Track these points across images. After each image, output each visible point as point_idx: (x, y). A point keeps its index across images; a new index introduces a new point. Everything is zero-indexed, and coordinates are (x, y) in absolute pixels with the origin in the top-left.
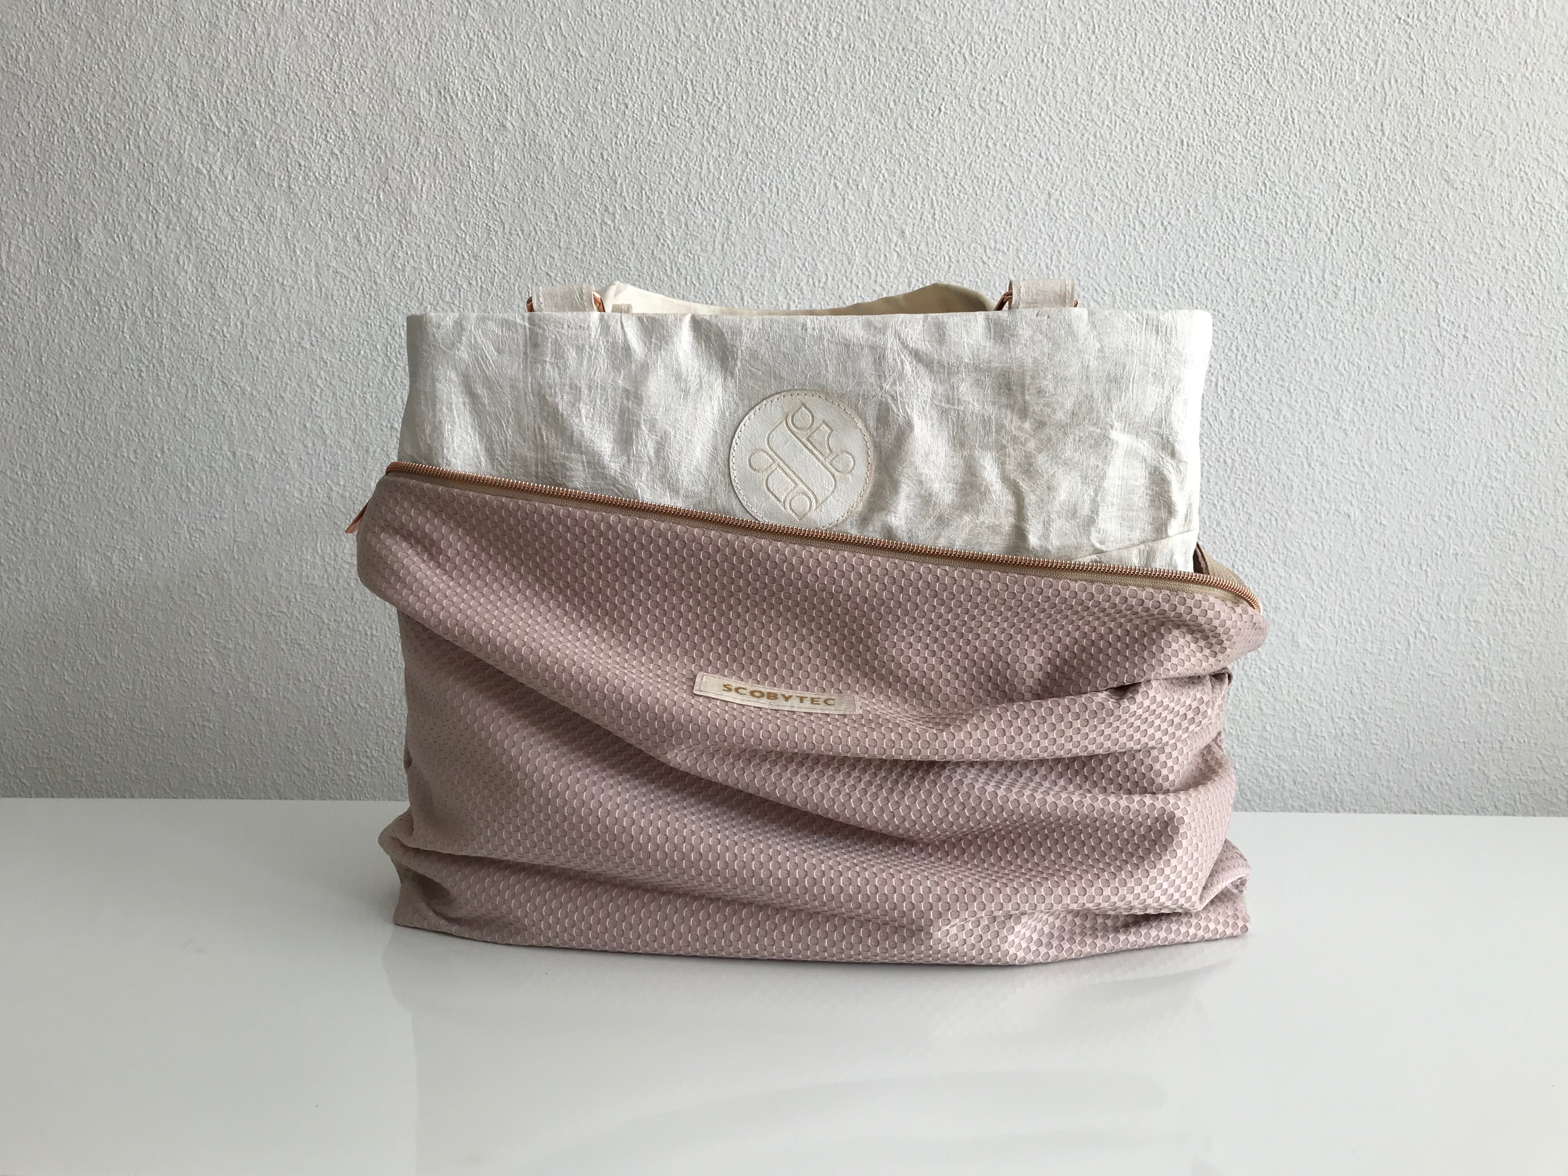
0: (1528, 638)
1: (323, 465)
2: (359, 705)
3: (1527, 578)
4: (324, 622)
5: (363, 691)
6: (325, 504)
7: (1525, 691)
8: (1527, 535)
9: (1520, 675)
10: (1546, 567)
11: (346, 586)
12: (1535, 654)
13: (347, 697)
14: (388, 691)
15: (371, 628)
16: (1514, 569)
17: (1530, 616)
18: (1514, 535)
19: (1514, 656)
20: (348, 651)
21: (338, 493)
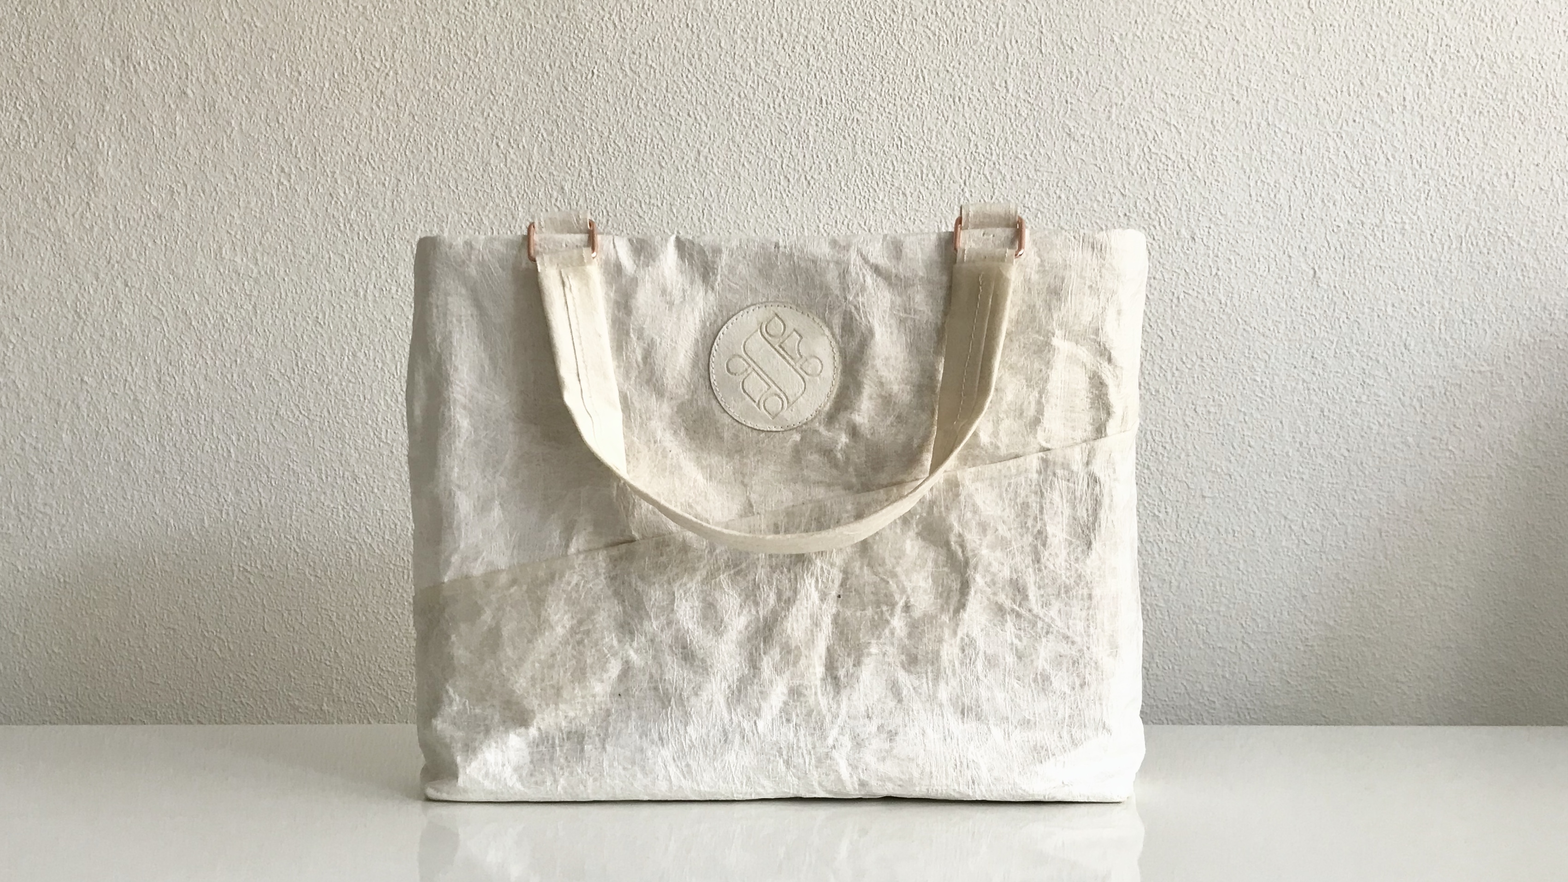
0: (1167, 567)
1: (16, 419)
2: (53, 651)
3: (1163, 510)
4: (18, 571)
5: (57, 637)
6: (18, 455)
7: (1167, 618)
8: (1161, 468)
9: (1162, 604)
10: (1180, 500)
11: (39, 534)
12: (1174, 583)
13: (41, 644)
14: (81, 637)
15: (64, 575)
16: (1151, 501)
17: (1168, 547)
18: (1148, 468)
19: (1155, 585)
20: (42, 598)
21: (31, 444)
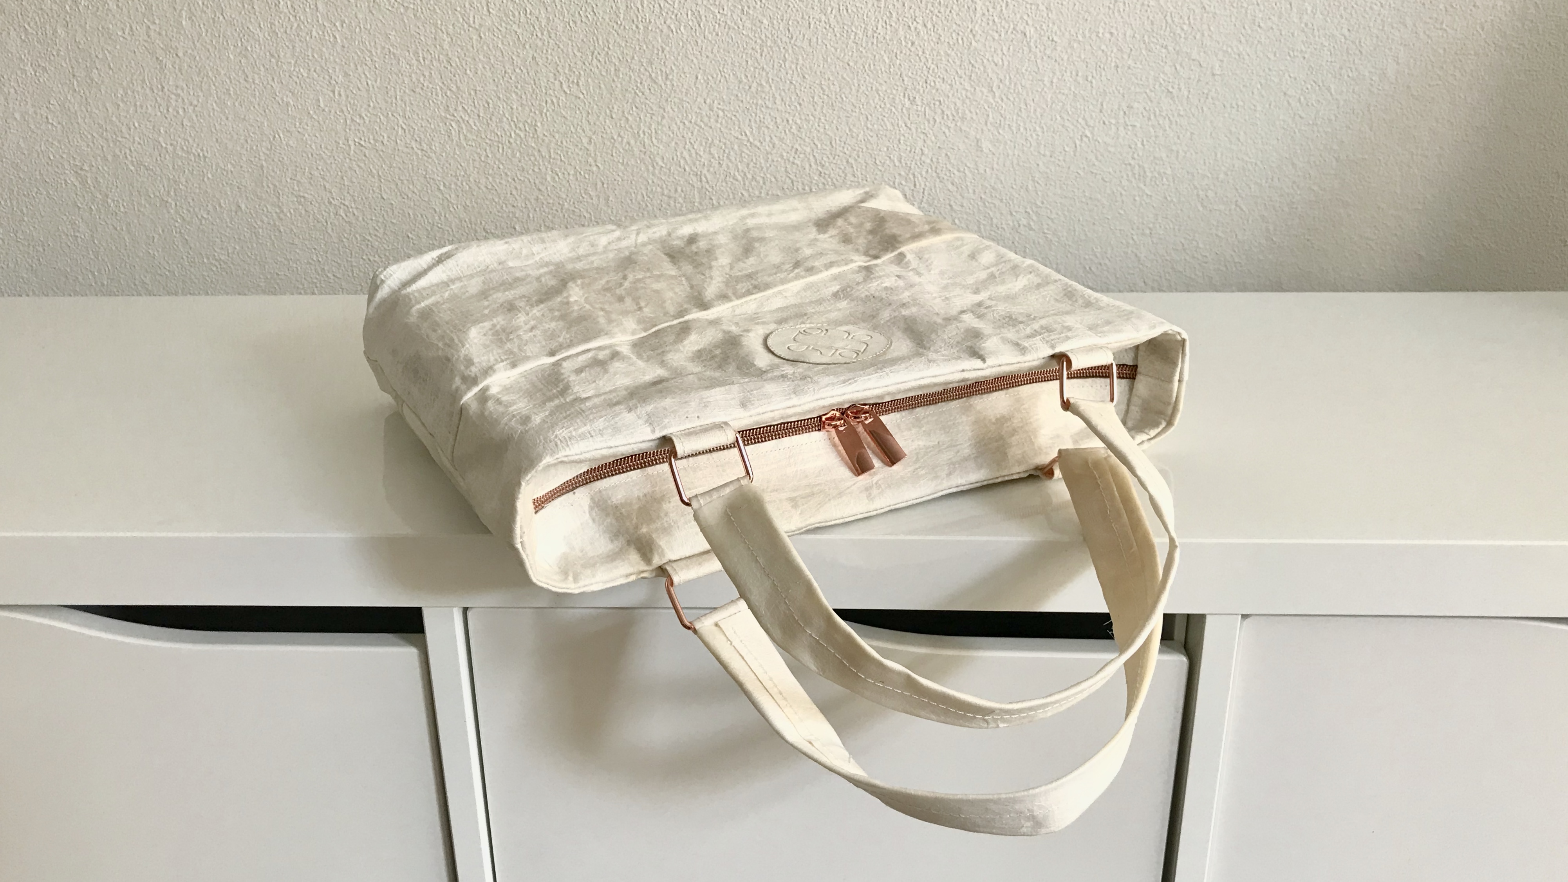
0: (1176, 138)
2: (202, 216)
3: (1176, 86)
4: (162, 146)
5: (205, 205)
7: (1172, 184)
8: (1177, 48)
9: (1169, 171)
10: (1193, 77)
11: (175, 114)
12: (1181, 153)
13: (191, 210)
14: (225, 204)
15: (202, 150)
16: (1166, 79)
17: (1178, 120)
18: (1166, 47)
19: (1164, 155)
20: (186, 171)
